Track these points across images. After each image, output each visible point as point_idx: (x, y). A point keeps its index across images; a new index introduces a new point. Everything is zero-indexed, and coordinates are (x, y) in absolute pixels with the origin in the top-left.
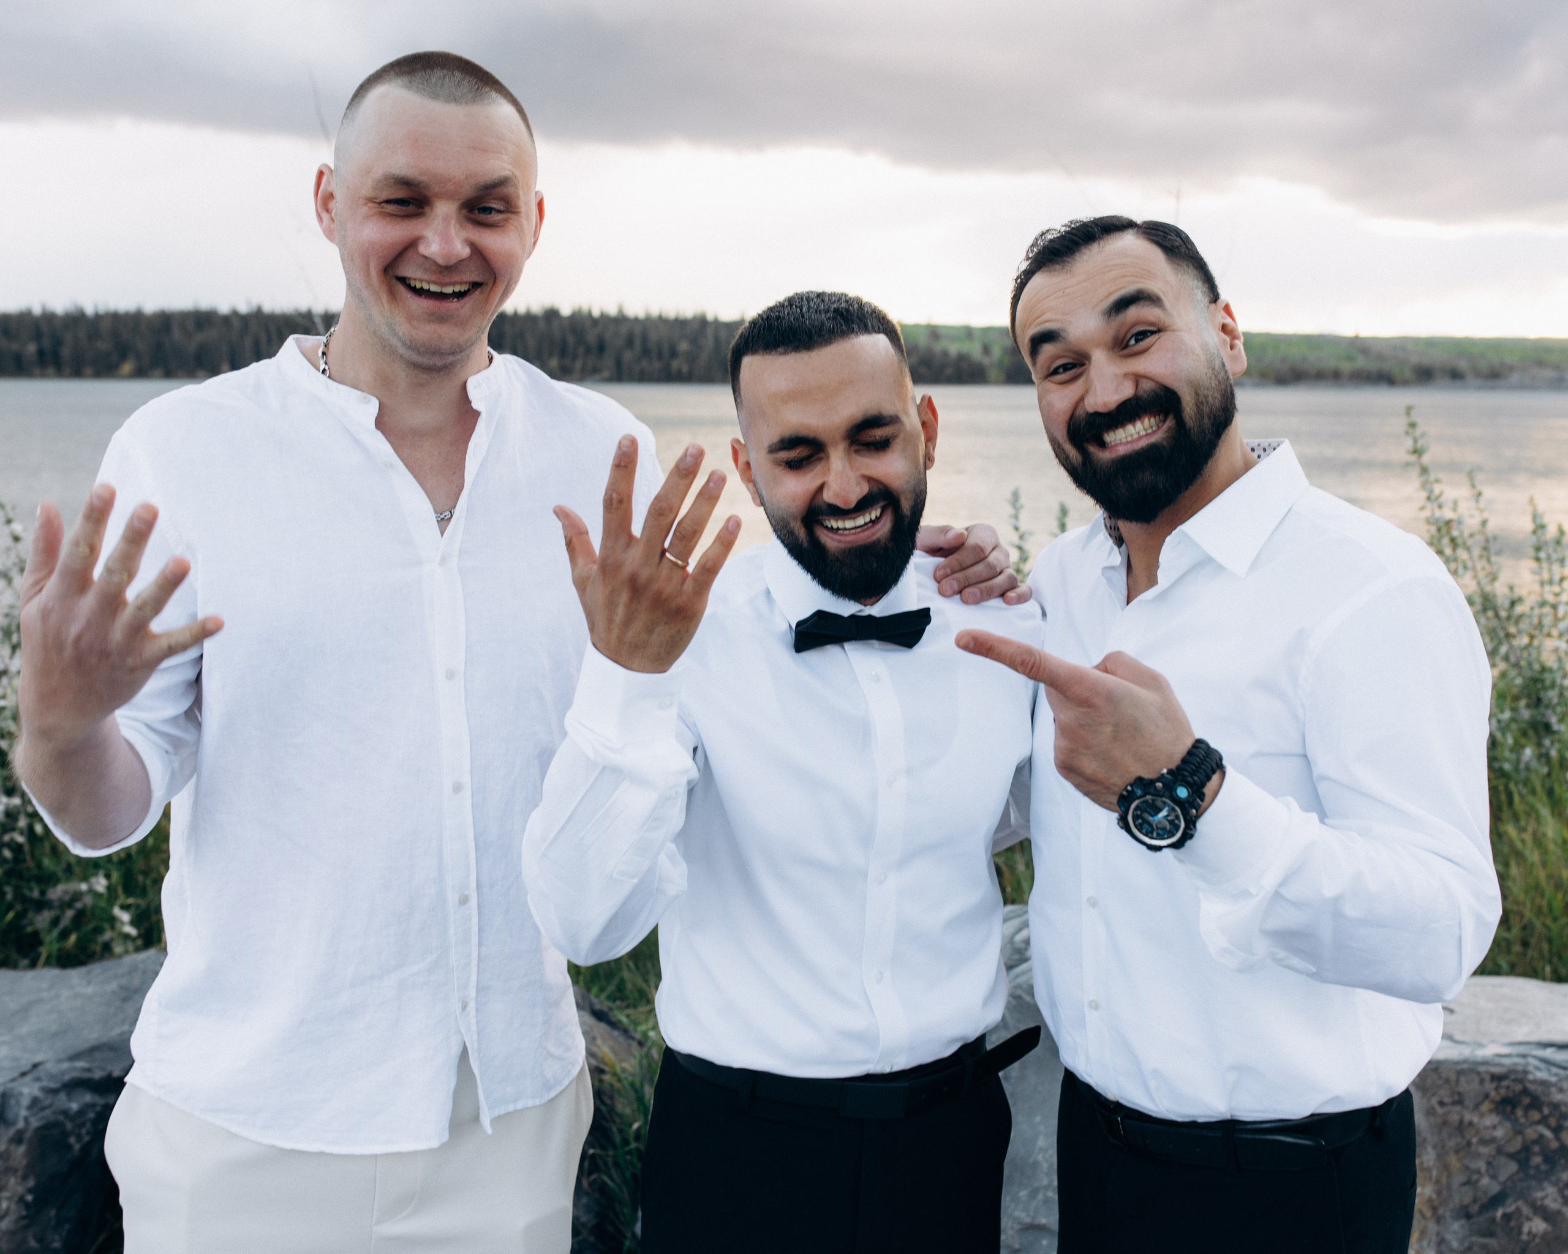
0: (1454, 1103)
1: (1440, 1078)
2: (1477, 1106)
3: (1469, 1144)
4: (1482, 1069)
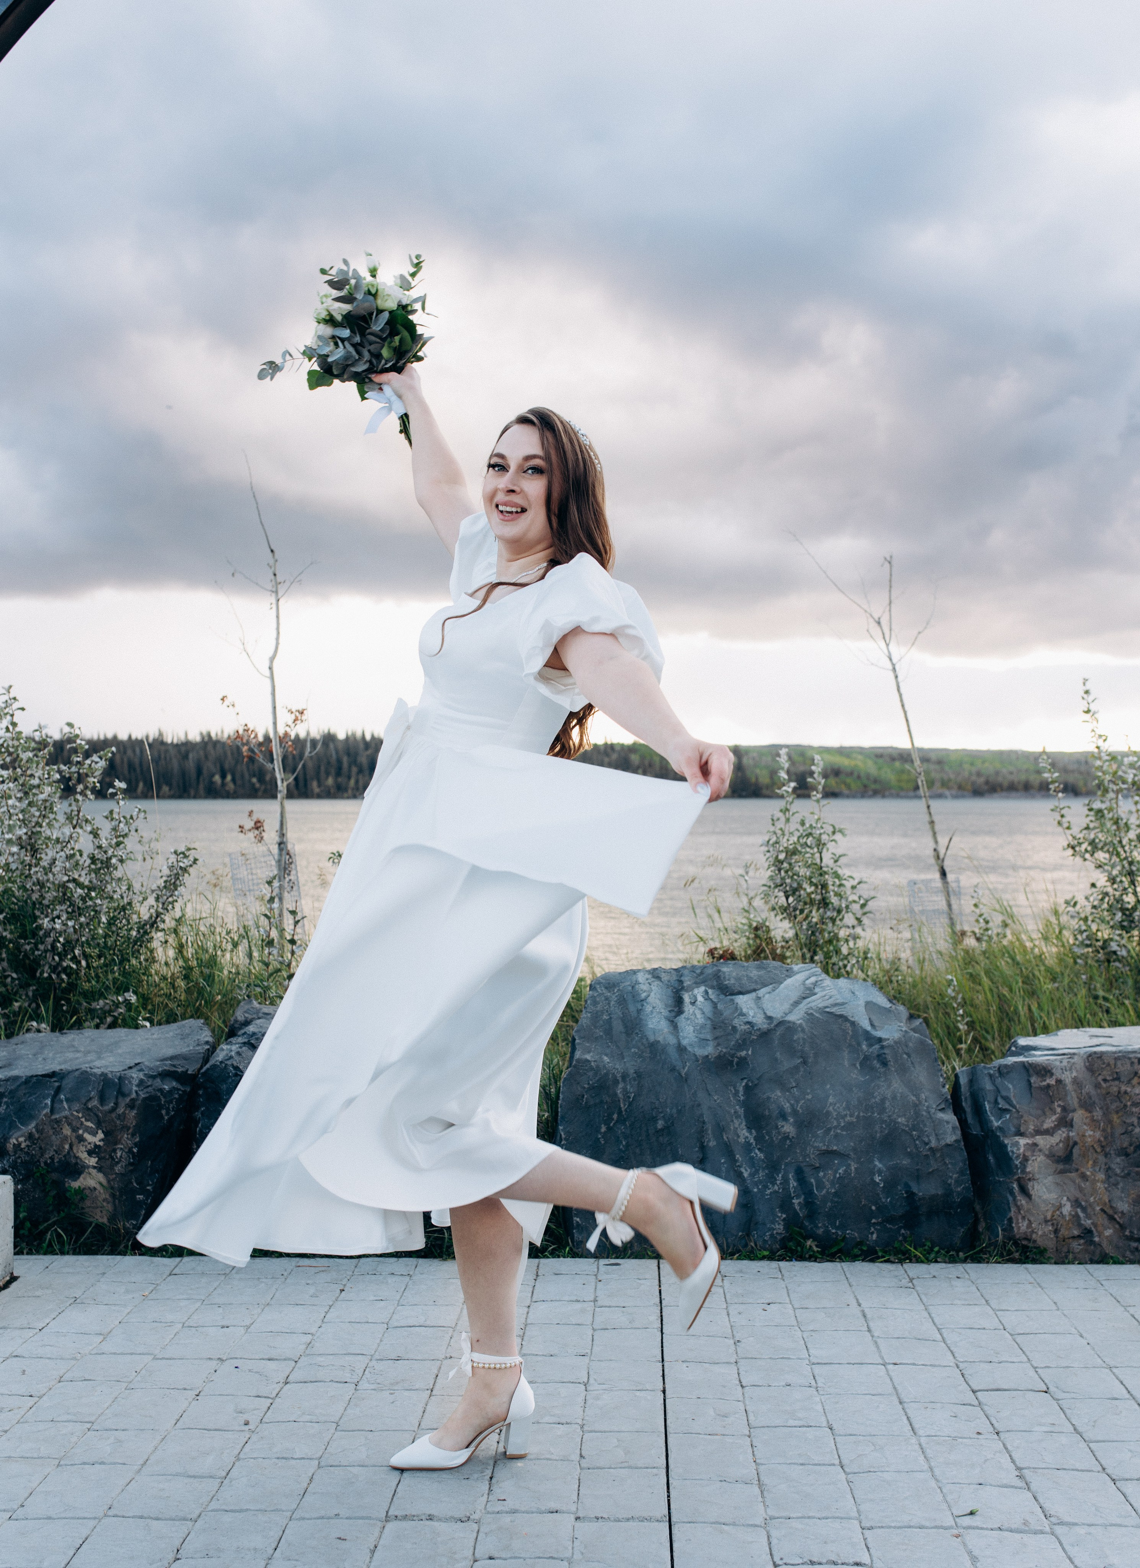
0: (1114, 1080)
1: (1104, 1063)
2: (1129, 1082)
3: (1125, 1106)
4: (1132, 1056)
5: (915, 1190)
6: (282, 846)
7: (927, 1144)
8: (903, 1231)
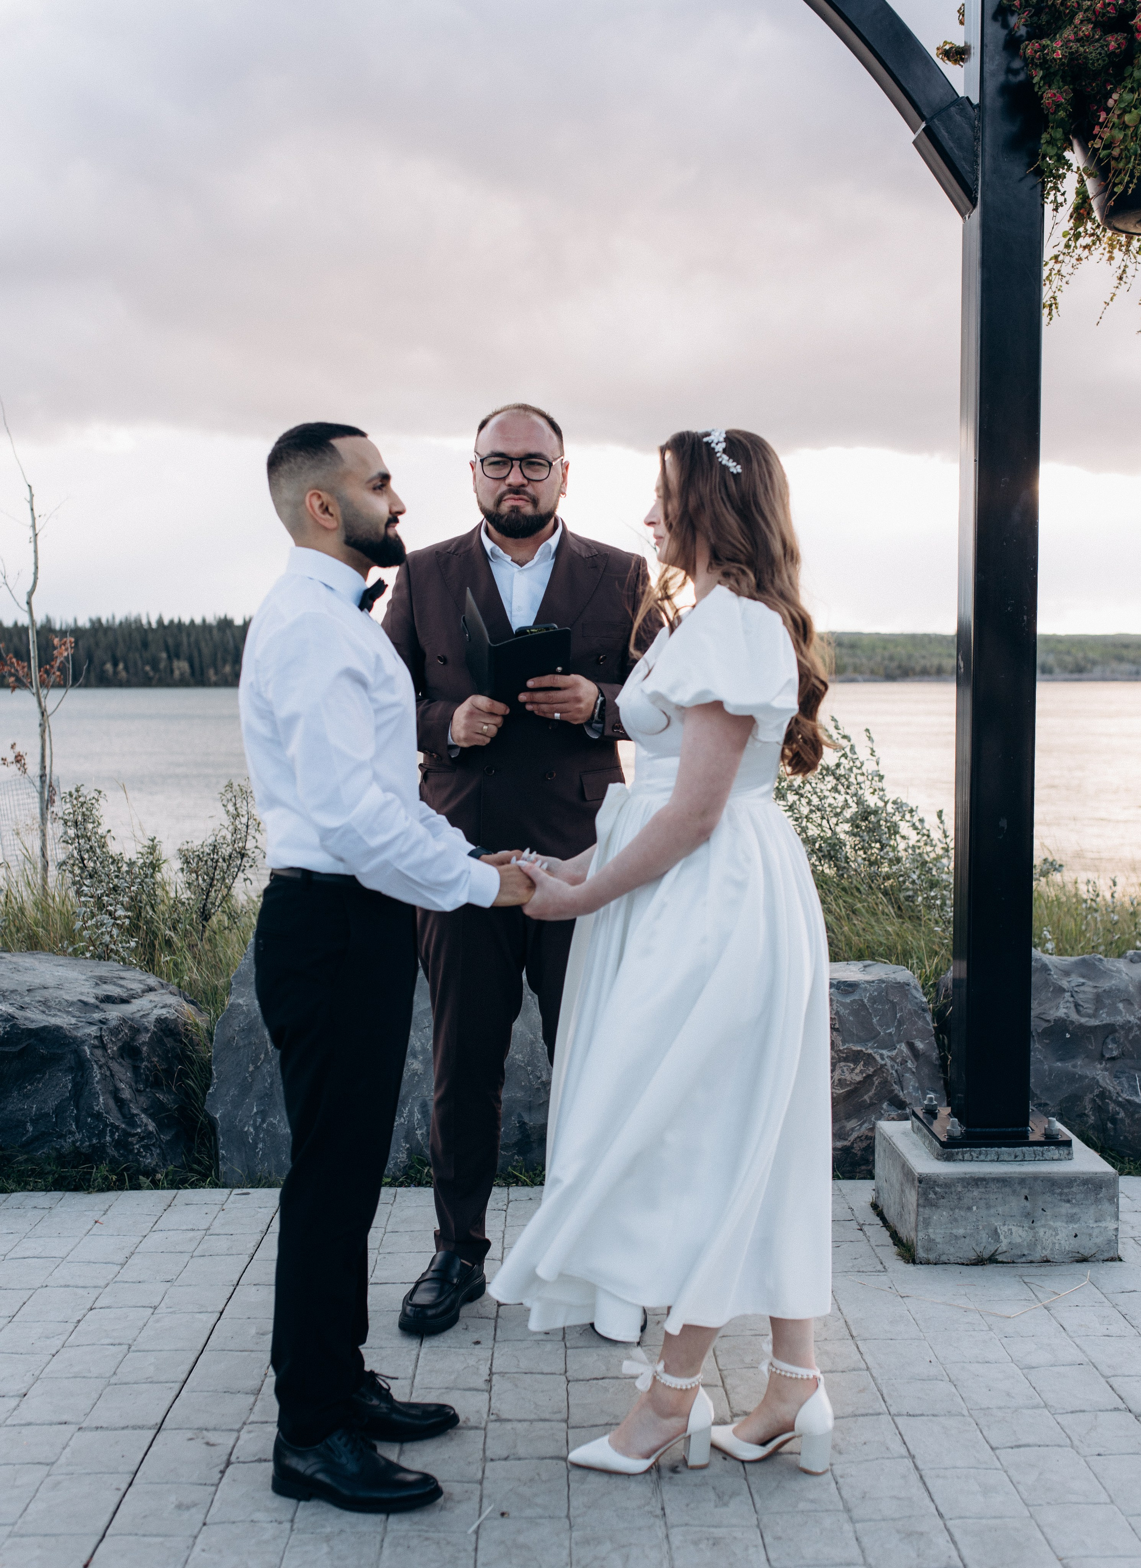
5: (526, 1120)
6: (44, 778)
7: (539, 1078)
8: (516, 1157)
